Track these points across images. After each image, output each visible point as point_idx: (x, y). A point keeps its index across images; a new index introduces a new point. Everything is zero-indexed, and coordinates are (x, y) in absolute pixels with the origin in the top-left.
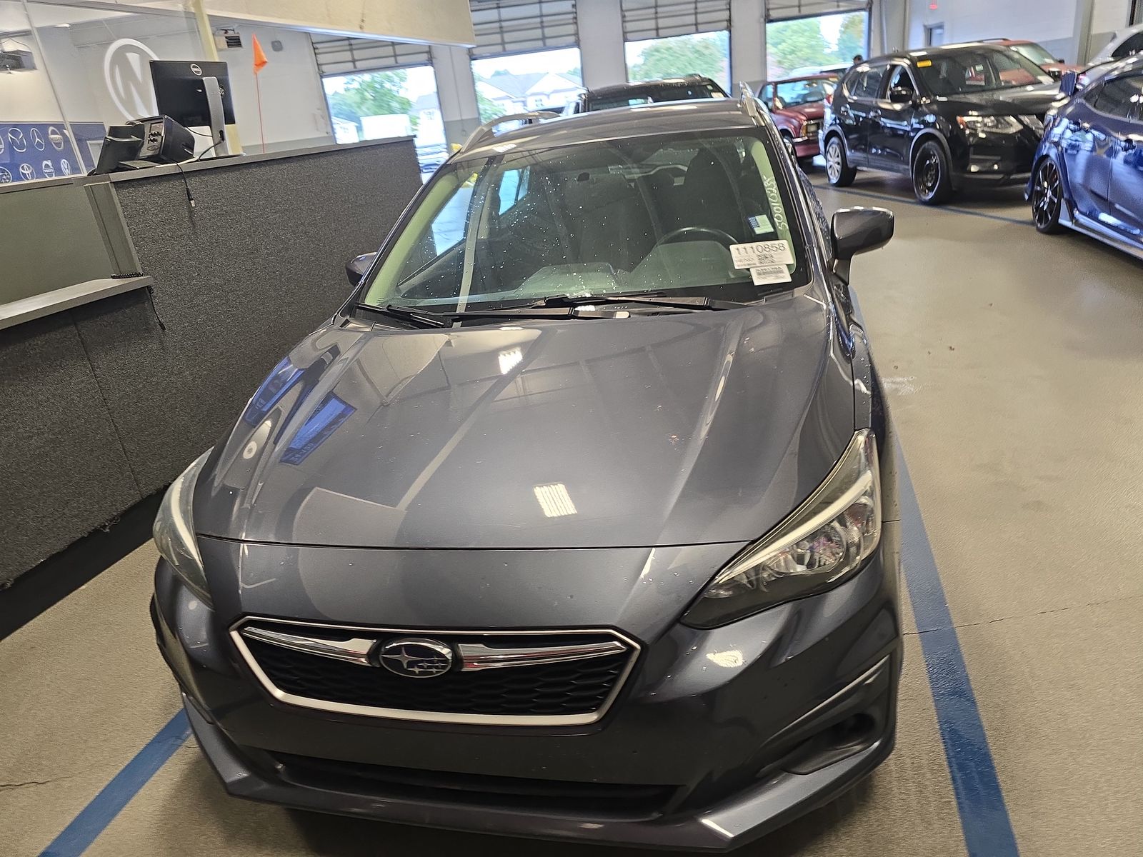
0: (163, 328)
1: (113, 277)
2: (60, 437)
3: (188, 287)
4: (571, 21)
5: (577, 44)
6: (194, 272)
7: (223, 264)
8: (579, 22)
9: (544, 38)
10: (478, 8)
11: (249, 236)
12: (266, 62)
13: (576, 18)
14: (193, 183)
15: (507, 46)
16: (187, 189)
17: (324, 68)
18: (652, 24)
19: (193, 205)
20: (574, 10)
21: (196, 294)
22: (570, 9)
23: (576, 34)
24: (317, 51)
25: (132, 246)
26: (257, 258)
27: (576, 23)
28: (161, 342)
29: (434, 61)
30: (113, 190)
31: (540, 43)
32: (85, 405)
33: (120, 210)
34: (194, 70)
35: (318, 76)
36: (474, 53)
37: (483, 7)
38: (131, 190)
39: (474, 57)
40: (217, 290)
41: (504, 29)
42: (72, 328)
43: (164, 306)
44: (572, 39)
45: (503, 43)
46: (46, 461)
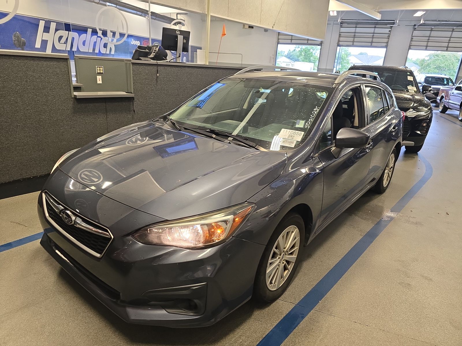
0: (134, 112)
1: (126, 92)
2: (89, 135)
3: (148, 101)
4: (387, 37)
5: (386, 47)
6: (152, 97)
7: (164, 97)
8: (390, 38)
9: (372, 42)
10: (347, 26)
11: (177, 90)
12: (226, 34)
13: (389, 36)
14: (160, 68)
15: (354, 43)
16: (158, 70)
17: (280, 41)
18: (425, 44)
19: (158, 75)
20: (389, 33)
21: (150, 104)
22: (388, 32)
23: (387, 43)
24: (279, 34)
25: (132, 83)
26: (178, 97)
27: (389, 38)
28: (133, 116)
29: (323, 44)
30: (131, 65)
31: (370, 44)
32: (101, 128)
33: (132, 72)
34: (177, 32)
35: (277, 43)
36: (340, 44)
37: (349, 26)
38: (138, 66)
39: (340, 45)
40: (159, 104)
41: (356, 36)
42: (104, 104)
43: (137, 105)
44: (385, 44)
45: (353, 42)
46: (82, 141)
